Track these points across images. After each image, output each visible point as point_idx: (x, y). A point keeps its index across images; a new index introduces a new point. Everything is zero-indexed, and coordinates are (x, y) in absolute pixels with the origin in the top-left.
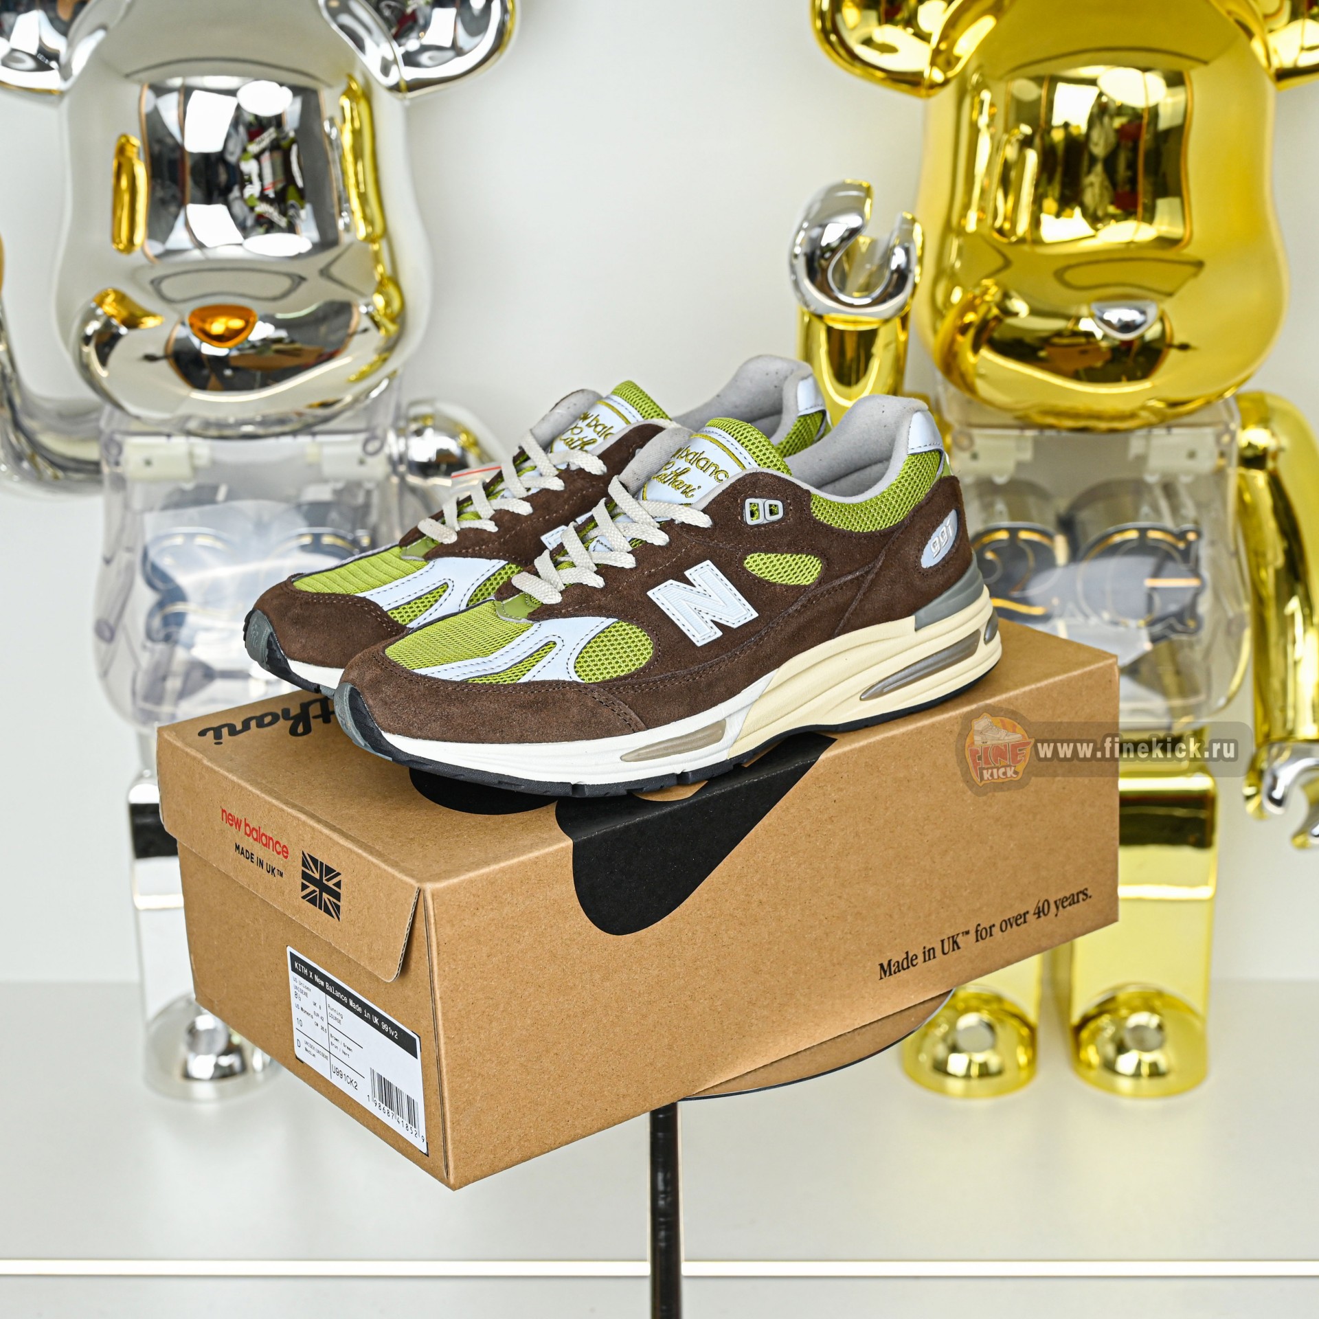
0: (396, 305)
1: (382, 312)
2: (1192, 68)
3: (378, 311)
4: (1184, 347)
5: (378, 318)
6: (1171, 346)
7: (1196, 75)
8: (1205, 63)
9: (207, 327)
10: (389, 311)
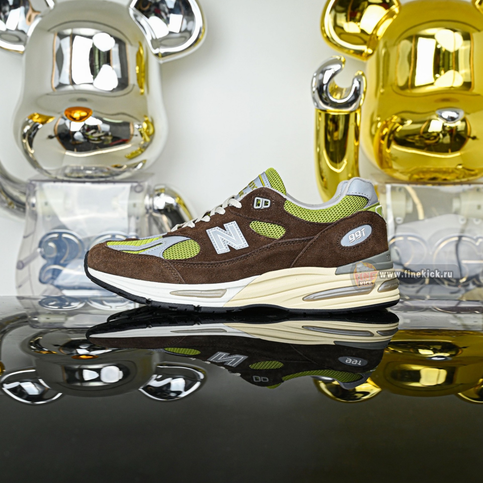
0: (151, 131)
1: (145, 130)
2: (473, 32)
3: (143, 129)
4: (474, 138)
5: (143, 132)
6: (469, 137)
7: (475, 35)
8: (479, 31)
9: (72, 115)
10: (148, 131)
